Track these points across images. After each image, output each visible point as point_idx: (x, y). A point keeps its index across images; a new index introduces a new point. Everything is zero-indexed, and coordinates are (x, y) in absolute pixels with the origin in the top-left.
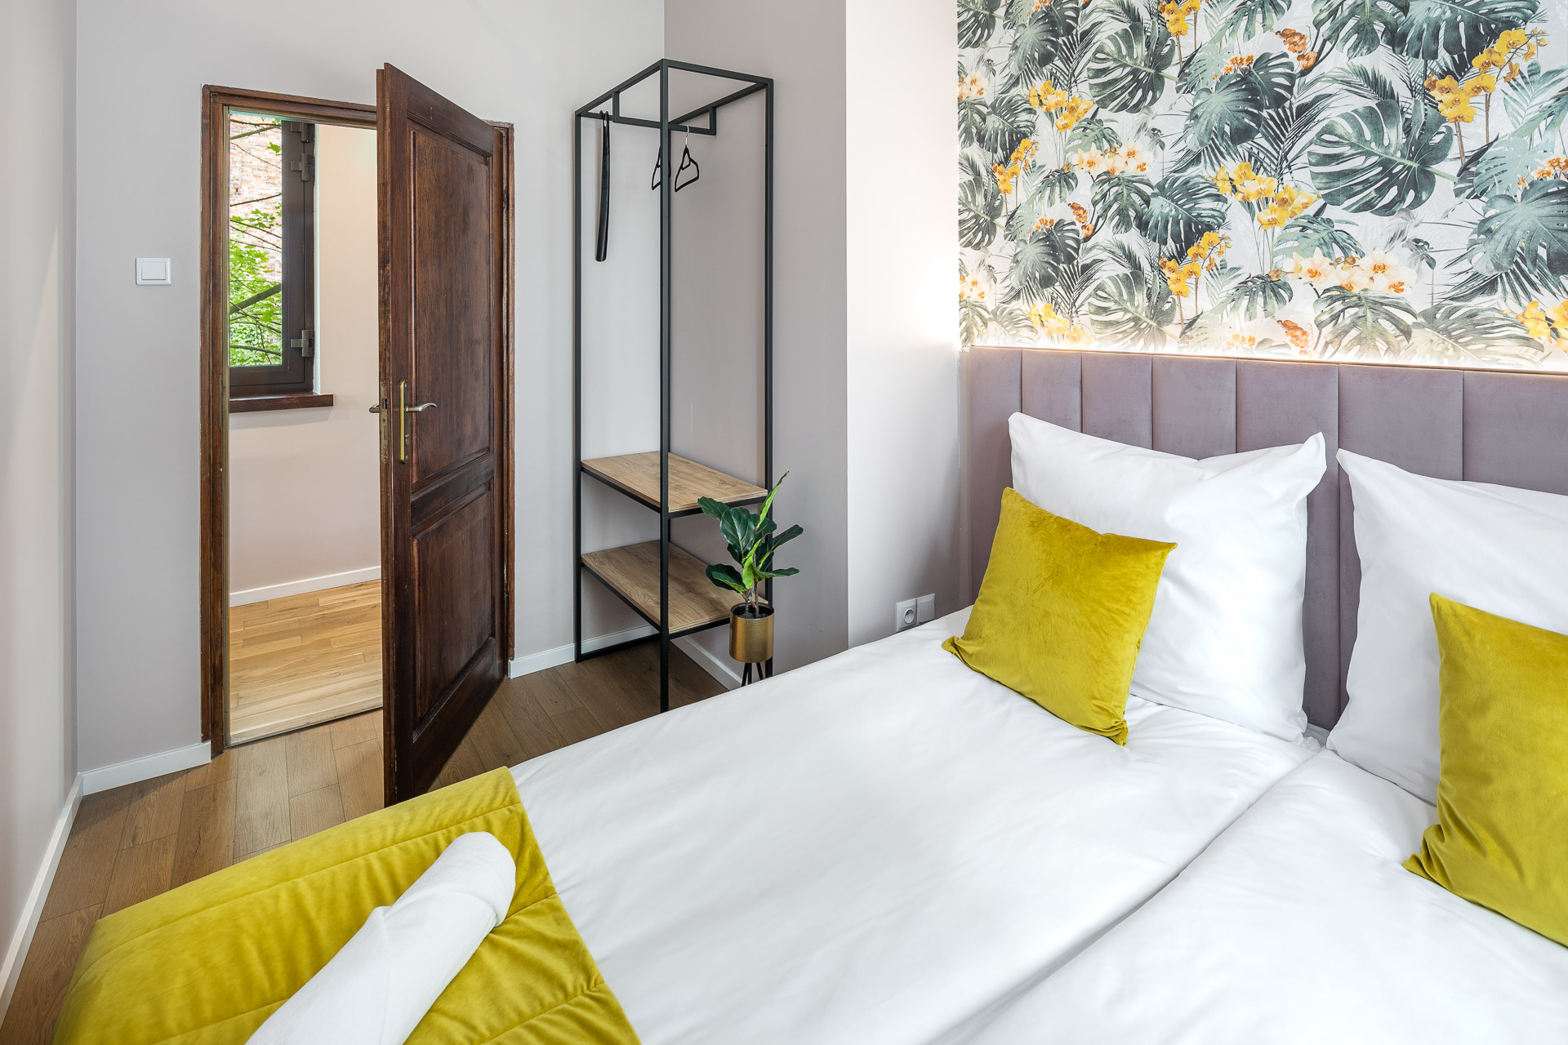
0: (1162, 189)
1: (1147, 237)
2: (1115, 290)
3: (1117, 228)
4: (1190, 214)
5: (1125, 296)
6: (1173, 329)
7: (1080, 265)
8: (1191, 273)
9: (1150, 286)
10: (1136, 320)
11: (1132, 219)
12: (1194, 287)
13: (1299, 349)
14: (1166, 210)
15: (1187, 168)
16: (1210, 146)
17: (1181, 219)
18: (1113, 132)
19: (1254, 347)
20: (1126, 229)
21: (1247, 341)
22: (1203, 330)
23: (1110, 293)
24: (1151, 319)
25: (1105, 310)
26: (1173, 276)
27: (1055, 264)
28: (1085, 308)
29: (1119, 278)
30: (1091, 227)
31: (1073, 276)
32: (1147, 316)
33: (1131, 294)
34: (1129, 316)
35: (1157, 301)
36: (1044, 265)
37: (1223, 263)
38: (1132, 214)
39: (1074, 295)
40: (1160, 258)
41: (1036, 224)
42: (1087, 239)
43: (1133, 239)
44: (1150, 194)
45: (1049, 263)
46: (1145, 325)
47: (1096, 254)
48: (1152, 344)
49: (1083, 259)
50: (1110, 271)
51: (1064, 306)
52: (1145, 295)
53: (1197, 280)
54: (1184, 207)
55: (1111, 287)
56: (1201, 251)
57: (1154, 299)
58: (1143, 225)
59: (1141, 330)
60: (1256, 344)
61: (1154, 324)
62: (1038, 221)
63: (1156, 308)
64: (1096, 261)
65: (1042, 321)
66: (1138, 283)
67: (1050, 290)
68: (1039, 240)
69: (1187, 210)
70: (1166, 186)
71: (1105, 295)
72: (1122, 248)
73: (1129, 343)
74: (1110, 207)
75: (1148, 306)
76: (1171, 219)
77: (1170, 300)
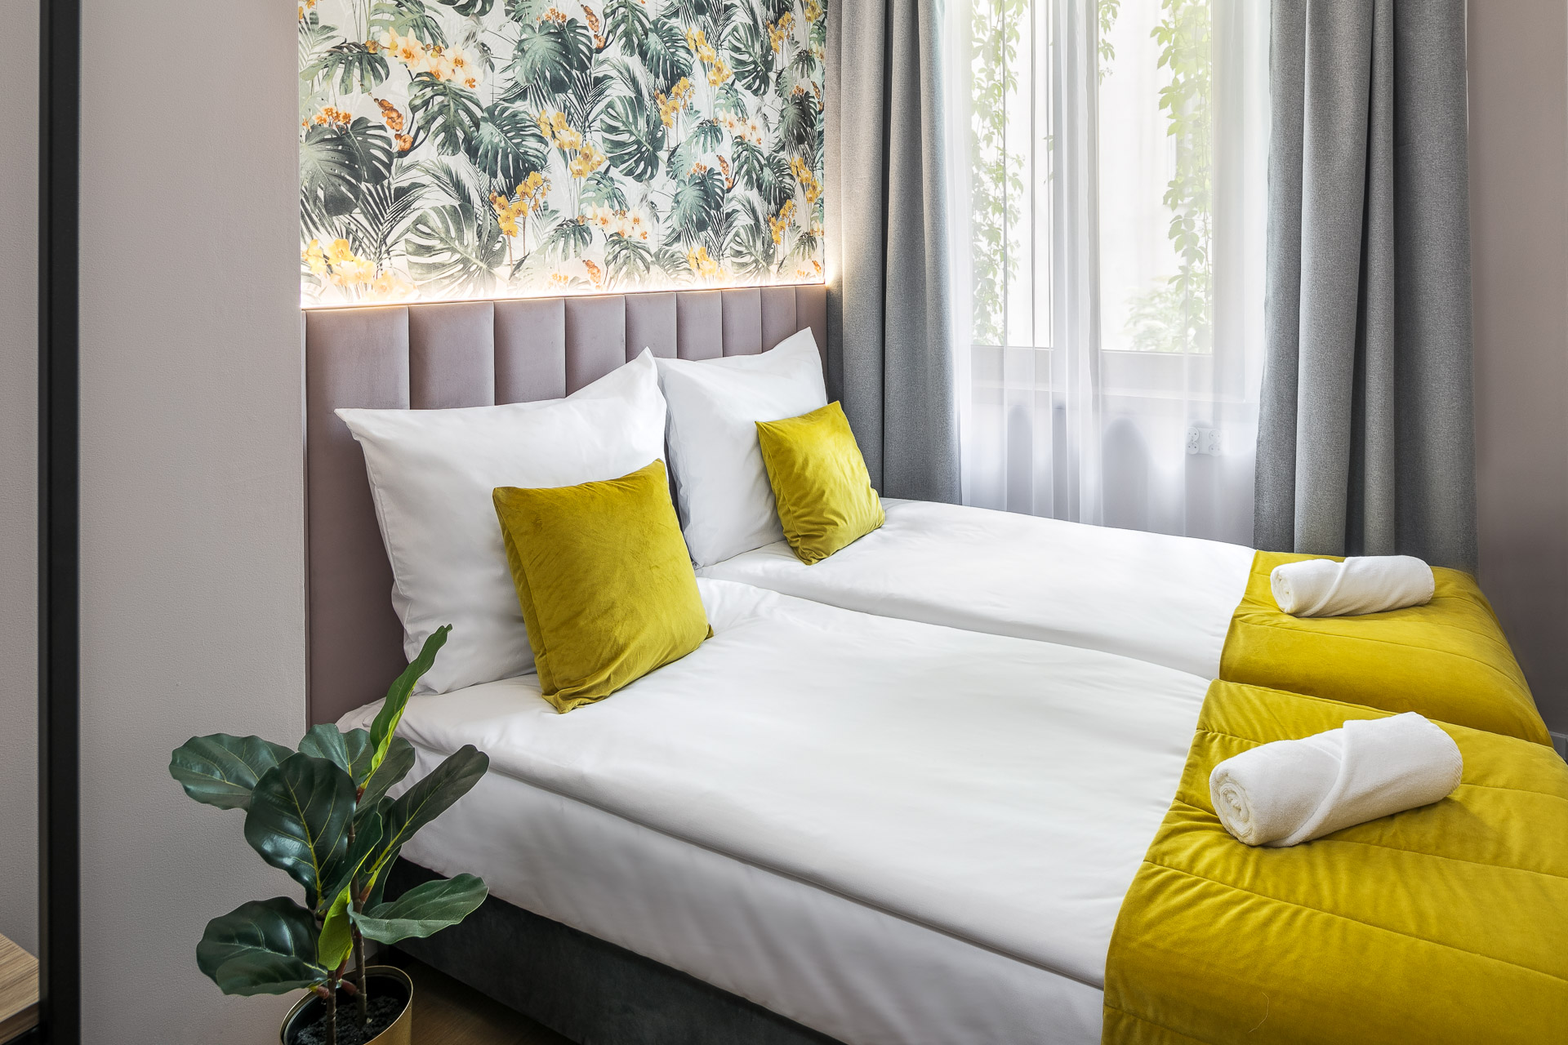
0: (492, 115)
1: (477, 166)
2: (440, 225)
3: (443, 148)
4: (518, 150)
5: (453, 233)
6: (503, 271)
7: (393, 187)
8: (520, 212)
9: (481, 223)
10: (465, 261)
11: (461, 141)
12: (522, 226)
13: (595, 284)
14: (496, 140)
15: (516, 101)
16: (535, 85)
17: (510, 153)
18: (437, 26)
19: (567, 285)
20: (453, 151)
21: (562, 279)
22: (529, 271)
23: (435, 228)
24: (482, 260)
25: (428, 250)
26: (502, 213)
27: (353, 181)
28: (401, 247)
29: (446, 210)
30: (409, 139)
31: (382, 202)
32: (477, 257)
33: (460, 231)
34: (457, 256)
35: (488, 240)
36: (334, 179)
37: (546, 204)
38: (461, 135)
39: (385, 228)
40: (490, 192)
41: (319, 114)
42: (403, 154)
43: (460, 164)
44: (479, 117)
45: (343, 179)
46: (475, 267)
47: (415, 176)
48: (482, 289)
49: (397, 180)
50: (433, 201)
51: (367, 243)
52: (475, 233)
53: (524, 218)
54: (513, 141)
55: (435, 221)
56: (528, 190)
57: (485, 237)
58: (472, 152)
59: (470, 274)
60: (569, 282)
61: (485, 266)
62: (322, 109)
63: (487, 248)
64: (414, 186)
65: (329, 266)
66: (468, 219)
67: (345, 218)
68: (324, 140)
69: (515, 144)
70: (496, 113)
71: (428, 231)
72: (449, 173)
73: (457, 289)
74: (434, 119)
75: (479, 246)
76: (500, 151)
77: (500, 239)
